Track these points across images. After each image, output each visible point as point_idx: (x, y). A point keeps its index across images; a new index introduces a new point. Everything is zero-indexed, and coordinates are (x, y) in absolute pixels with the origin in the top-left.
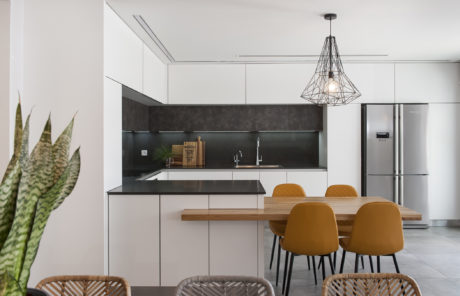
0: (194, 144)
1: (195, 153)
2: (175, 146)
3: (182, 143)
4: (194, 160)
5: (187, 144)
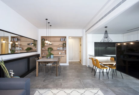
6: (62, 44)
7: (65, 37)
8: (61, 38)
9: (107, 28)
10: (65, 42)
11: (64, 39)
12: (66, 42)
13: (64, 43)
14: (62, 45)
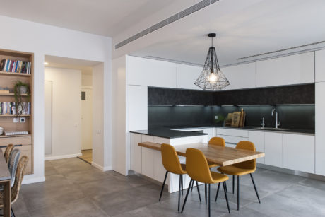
0: (239, 113)
1: (239, 118)
2: (229, 114)
3: (232, 112)
4: (237, 122)
5: (235, 113)
6: (11, 86)
7: (28, 58)
8: (7, 58)
9: (214, 38)
10: (23, 80)
11: (20, 64)
12: (30, 77)
13: (19, 85)
14: (7, 92)
